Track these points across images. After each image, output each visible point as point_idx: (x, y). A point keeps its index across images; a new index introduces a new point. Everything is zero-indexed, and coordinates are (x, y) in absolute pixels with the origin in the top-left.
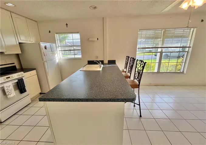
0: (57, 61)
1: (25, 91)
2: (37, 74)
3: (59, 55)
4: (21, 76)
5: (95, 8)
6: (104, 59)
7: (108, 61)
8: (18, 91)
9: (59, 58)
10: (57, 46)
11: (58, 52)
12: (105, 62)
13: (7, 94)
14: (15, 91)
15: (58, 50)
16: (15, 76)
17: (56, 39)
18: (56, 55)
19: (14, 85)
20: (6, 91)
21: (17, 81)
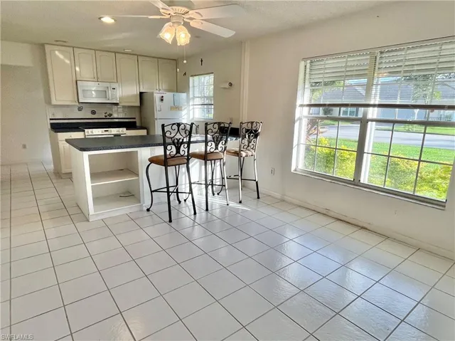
4: (121, 133)
9: (191, 118)
10: (191, 96)
11: (191, 107)
15: (191, 103)
18: (184, 112)
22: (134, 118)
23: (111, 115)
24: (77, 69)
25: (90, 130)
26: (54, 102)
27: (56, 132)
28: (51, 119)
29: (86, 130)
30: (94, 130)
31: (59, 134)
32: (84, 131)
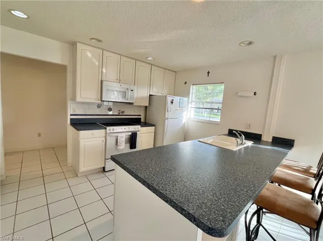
0: (184, 121)
1: (135, 148)
2: (155, 132)
3: (189, 113)
4: (137, 130)
5: (250, 43)
6: (264, 131)
7: (273, 137)
8: (128, 145)
9: (188, 118)
10: (190, 100)
11: (189, 109)
12: (264, 138)
13: (118, 144)
14: (125, 143)
15: (190, 106)
16: (132, 128)
17: (191, 92)
18: (185, 113)
19: (127, 137)
20: (118, 141)
21: (131, 134)
22: (140, 115)
23: (123, 112)
24: (104, 70)
25: (112, 128)
26: (79, 99)
27: (78, 130)
28: (71, 115)
29: (108, 128)
30: (115, 128)
31: (81, 132)
32: (106, 129)
